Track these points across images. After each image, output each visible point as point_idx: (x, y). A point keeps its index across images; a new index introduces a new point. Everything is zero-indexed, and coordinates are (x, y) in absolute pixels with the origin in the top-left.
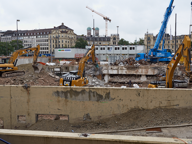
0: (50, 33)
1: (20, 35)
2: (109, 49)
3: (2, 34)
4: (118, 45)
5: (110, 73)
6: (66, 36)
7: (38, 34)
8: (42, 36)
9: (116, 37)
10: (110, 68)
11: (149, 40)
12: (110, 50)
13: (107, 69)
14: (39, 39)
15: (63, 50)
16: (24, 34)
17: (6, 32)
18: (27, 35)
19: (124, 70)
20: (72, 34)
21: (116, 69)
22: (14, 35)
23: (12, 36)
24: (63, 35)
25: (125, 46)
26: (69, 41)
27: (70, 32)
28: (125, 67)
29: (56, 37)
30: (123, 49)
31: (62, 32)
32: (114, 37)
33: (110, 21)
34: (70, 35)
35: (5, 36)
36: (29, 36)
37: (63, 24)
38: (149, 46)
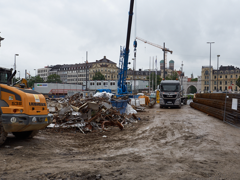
0: (91, 67)
1: (64, 69)
3: (51, 69)
6: (106, 70)
7: (80, 68)
8: (83, 70)
9: (167, 71)
10: (49, 105)
11: (207, 74)
14: (81, 73)
15: (41, 85)
16: (68, 68)
17: (54, 66)
18: (71, 70)
19: (61, 107)
20: (113, 68)
22: (60, 69)
23: (58, 71)
24: (102, 69)
26: (110, 75)
27: (112, 65)
29: (96, 71)
31: (102, 66)
33: (171, 52)
34: (112, 70)
35: (52, 70)
36: (72, 71)
37: (105, 57)
38: (207, 81)
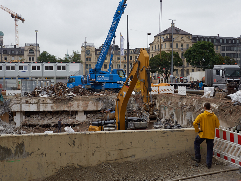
2: (21, 68)
4: (38, 63)
5: (25, 110)
9: (33, 48)
10: (25, 102)
11: (88, 55)
12: (24, 70)
13: (18, 102)
19: (48, 103)
21: (35, 103)
25: (49, 65)
28: (50, 99)
30: (47, 68)
32: (30, 49)
33: (23, 20)
38: (88, 64)
